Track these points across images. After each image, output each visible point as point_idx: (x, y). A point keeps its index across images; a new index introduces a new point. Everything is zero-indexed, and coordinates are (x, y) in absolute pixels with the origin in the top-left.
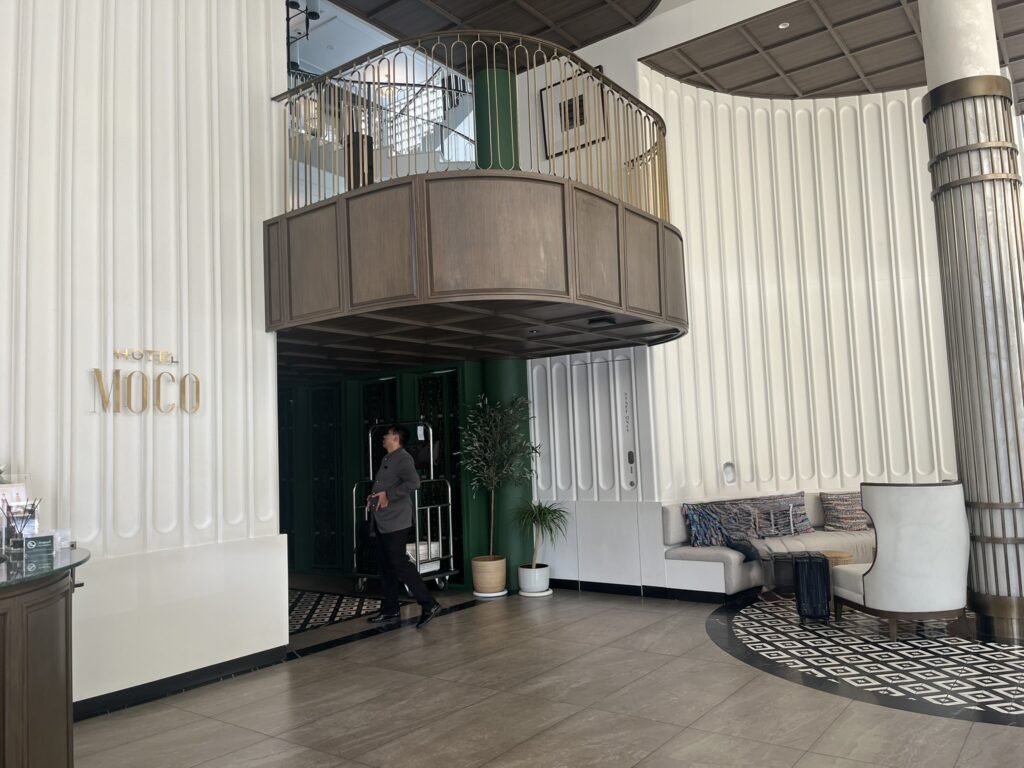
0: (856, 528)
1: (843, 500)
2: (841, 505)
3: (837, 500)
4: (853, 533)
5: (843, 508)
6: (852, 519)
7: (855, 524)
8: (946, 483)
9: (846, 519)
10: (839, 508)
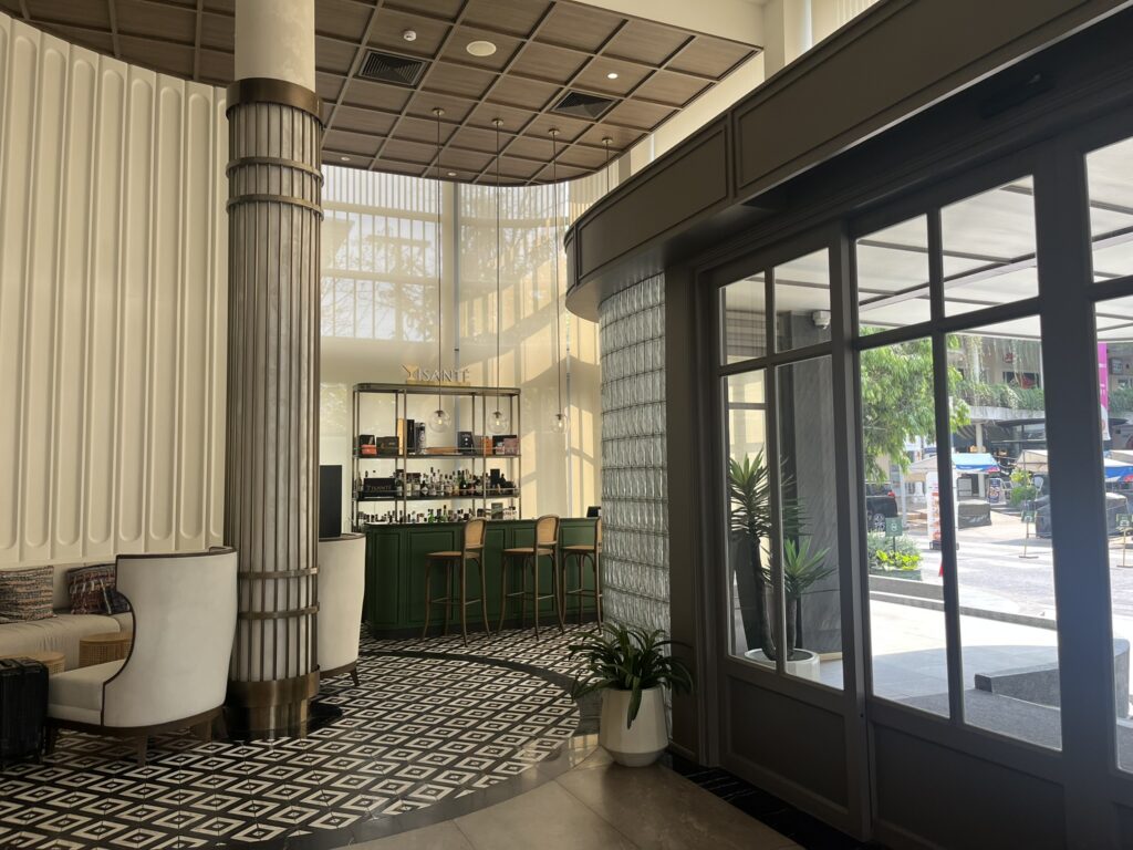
0: (39, 616)
1: (24, 579)
2: (21, 586)
3: (17, 579)
4: (36, 622)
5: (24, 590)
6: (35, 604)
7: (38, 611)
8: (214, 551)
9: (27, 604)
10: (19, 590)
